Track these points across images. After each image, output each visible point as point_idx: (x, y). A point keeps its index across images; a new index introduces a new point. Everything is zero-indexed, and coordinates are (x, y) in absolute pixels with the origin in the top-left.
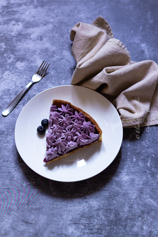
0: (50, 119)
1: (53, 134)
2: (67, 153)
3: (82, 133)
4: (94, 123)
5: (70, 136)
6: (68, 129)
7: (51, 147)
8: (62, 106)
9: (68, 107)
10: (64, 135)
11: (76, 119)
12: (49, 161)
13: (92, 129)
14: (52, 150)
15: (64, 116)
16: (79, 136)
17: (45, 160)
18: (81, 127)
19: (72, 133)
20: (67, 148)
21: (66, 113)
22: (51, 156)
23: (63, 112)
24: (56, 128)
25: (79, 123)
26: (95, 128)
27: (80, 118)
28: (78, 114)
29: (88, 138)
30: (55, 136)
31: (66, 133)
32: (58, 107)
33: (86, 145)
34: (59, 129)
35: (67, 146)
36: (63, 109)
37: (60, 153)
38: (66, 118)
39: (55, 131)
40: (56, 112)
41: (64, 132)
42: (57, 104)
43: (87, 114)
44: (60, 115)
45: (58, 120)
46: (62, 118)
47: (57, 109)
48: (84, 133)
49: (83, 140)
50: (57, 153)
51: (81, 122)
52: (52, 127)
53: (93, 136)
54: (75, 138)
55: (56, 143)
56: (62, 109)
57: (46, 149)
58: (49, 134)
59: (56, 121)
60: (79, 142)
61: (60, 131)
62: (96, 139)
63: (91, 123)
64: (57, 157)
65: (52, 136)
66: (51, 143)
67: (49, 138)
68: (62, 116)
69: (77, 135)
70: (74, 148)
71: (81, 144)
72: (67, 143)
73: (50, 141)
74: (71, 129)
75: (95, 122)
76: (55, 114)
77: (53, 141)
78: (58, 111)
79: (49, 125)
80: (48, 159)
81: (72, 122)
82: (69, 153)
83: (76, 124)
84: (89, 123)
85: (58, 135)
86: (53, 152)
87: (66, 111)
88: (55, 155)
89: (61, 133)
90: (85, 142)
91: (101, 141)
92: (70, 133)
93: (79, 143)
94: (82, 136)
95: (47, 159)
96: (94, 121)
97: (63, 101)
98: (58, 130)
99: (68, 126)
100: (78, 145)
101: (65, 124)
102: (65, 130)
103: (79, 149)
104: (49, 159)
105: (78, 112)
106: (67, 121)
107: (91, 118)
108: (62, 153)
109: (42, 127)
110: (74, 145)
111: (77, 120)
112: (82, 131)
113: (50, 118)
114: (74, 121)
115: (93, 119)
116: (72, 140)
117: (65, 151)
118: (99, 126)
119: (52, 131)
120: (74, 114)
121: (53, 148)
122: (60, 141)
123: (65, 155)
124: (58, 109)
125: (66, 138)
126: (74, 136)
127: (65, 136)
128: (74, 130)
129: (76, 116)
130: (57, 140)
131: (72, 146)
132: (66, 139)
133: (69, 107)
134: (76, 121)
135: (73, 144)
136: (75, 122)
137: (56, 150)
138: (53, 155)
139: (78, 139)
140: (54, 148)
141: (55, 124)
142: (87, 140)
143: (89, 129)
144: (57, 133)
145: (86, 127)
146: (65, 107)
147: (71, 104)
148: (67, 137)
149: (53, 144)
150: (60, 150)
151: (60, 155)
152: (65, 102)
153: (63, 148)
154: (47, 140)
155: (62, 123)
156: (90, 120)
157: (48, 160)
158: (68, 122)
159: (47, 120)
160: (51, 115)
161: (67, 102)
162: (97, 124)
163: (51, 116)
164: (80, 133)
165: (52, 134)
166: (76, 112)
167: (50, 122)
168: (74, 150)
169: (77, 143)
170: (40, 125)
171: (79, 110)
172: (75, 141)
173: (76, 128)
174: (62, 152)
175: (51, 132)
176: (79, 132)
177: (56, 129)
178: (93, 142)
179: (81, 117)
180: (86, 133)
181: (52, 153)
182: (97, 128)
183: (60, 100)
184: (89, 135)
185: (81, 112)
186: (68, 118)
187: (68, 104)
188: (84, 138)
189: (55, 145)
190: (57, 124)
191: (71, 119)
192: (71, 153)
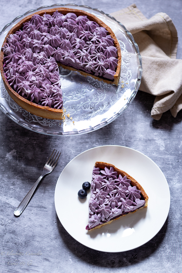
0: (93, 183)
1: (96, 199)
2: (111, 220)
3: (127, 199)
4: (139, 188)
5: (114, 202)
6: (112, 195)
7: (94, 214)
8: (106, 168)
9: (111, 170)
10: (108, 200)
11: (121, 184)
12: (92, 228)
13: (138, 194)
14: (96, 217)
15: (108, 179)
16: (124, 202)
17: (87, 228)
18: (125, 192)
19: (116, 198)
20: (111, 215)
21: (109, 176)
22: (94, 224)
23: (107, 176)
24: (99, 193)
25: (123, 188)
26: (141, 194)
27: (124, 182)
28: (123, 178)
29: (133, 205)
30: (98, 202)
31: (110, 199)
32: (101, 169)
33: (131, 212)
34: (102, 194)
35: (111, 213)
36: (107, 172)
37: (103, 220)
38: (109, 183)
39: (98, 196)
40: (99, 176)
41: (108, 198)
42: (100, 167)
43: (132, 178)
44: (104, 178)
45: (101, 184)
46: (105, 182)
47: (99, 172)
48: (129, 199)
49: (128, 207)
50: (100, 220)
51: (125, 187)
52: (95, 192)
53: (139, 202)
54: (119, 204)
55: (100, 210)
56: (105, 172)
57: (88, 215)
58: (92, 199)
59: (99, 185)
60: (124, 208)
61: (104, 197)
62: (141, 205)
63: (136, 188)
64: (100, 224)
65: (95, 202)
66: (94, 209)
67: (92, 204)
68: (106, 180)
69: (121, 201)
70: (118, 215)
71: (126, 211)
72: (111, 210)
73: (93, 207)
74: (115, 194)
75: (141, 187)
76: (98, 178)
77: (96, 207)
78: (101, 174)
79: (92, 190)
80: (91, 226)
81: (116, 186)
82: (113, 220)
83: (120, 189)
84: (134, 188)
85: (102, 201)
86: (97, 219)
87: (109, 174)
88: (98, 222)
89: (105, 199)
90: (131, 209)
91: (146, 207)
92: (115, 199)
94: (127, 202)
95: (89, 227)
96: (140, 186)
97: (106, 163)
99: (112, 191)
100: (123, 212)
102: (109, 195)
103: (123, 216)
105: (123, 176)
106: (111, 186)
107: (136, 182)
108: (106, 220)
109: (84, 191)
110: (119, 212)
112: (127, 196)
113: (93, 181)
114: (118, 185)
115: (138, 184)
116: (116, 207)
117: (109, 218)
118: (145, 191)
119: (95, 196)
120: (118, 177)
122: (104, 208)
123: (109, 222)
124: (100, 172)
125: (109, 204)
126: (118, 202)
127: (109, 202)
128: (118, 195)
129: (120, 180)
131: (116, 213)
132: (110, 206)
133: (113, 170)
134: (121, 186)
135: (117, 211)
136: (119, 187)
137: (99, 218)
138: (96, 223)
139: (123, 206)
140: (97, 215)
141: (98, 188)
142: (132, 207)
143: (135, 194)
144: (101, 199)
145: (131, 192)
146: (108, 170)
147: (114, 167)
148: (111, 203)
149: (97, 210)
150: (103, 217)
153: (107, 215)
154: (90, 207)
155: (105, 188)
156: (136, 185)
157: (91, 228)
158: (113, 187)
159: (89, 184)
160: (93, 179)
161: (110, 165)
162: (143, 189)
163: (94, 180)
164: (125, 199)
165: (95, 199)
166: (120, 175)
167: (93, 186)
168: (118, 217)
169: (122, 210)
170: (81, 188)
171: (124, 173)
172: (120, 208)
173: (120, 193)
174: (105, 219)
175: (94, 198)
176: (124, 197)
177: (99, 194)
178: (139, 208)
179: (126, 181)
180: (131, 199)
181: (95, 220)
182: (143, 194)
183: (103, 163)
184: (134, 201)
185: (125, 176)
186: (112, 182)
187: (112, 167)
188: (129, 204)
189: (98, 212)
190: (100, 189)
191: (115, 184)
192: (114, 220)
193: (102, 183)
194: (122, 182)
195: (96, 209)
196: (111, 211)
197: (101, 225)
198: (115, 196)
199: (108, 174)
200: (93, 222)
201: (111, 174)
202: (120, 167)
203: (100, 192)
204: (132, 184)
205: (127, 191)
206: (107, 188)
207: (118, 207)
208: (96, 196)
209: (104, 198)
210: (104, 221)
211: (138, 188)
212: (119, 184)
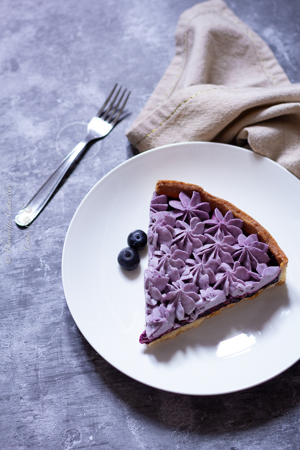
0: (152, 232)
1: (162, 269)
2: (200, 316)
3: (237, 266)
4: (265, 237)
5: (207, 275)
6: (201, 256)
7: (159, 303)
8: (181, 196)
9: (195, 198)
10: (191, 270)
11: (219, 230)
12: (155, 339)
13: (263, 252)
14: (162, 311)
15: (187, 221)
16: (229, 272)
17: (143, 338)
18: (232, 249)
19: (211, 265)
20: (199, 306)
21: (191, 213)
22: (158, 329)
23: (185, 212)
24: (167, 254)
25: (227, 240)
26: (269, 252)
27: (229, 226)
29: (251, 279)
30: (167, 275)
31: (196, 267)
32: (170, 198)
33: (248, 295)
34: (175, 257)
35: (201, 301)
37: (181, 317)
38: (192, 229)
39: (166, 261)
40: (166, 213)
41: (190, 265)
42: (167, 192)
43: (245, 215)
44: (178, 218)
45: (172, 232)
46: (182, 228)
47: (166, 205)
48: (242, 264)
49: (240, 285)
50: (173, 319)
51: (230, 236)
52: (158, 253)
53: (266, 272)
54: (219, 277)
55: (172, 294)
56: (182, 204)
57: (143, 308)
59: (168, 235)
60: (231, 288)
61: (180, 262)
62: (271, 279)
63: (257, 239)
64: (173, 329)
65: (160, 277)
66: (157, 293)
67: (151, 281)
68: (182, 223)
69: (222, 271)
70: (217, 304)
71: (234, 295)
72: (199, 293)
73: (155, 289)
74: (208, 255)
75: (269, 236)
76: (163, 217)
77: (162, 287)
78: (170, 209)
79: (150, 248)
80: (152, 335)
81: (210, 236)
82: (203, 318)
83: (219, 243)
84: (252, 238)
85: (175, 272)
86: (165, 317)
87: (190, 208)
88: (168, 324)
89: (182, 267)
90: (247, 288)
91: (283, 284)
92: (207, 267)
93: (230, 290)
94: (237, 273)
95: (148, 334)
96: (266, 232)
97: (182, 183)
98: (173, 258)
99: (199, 247)
100: (227, 297)
101: (190, 244)
102: (192, 257)
103: (229, 306)
104: (154, 336)
105: (223, 211)
106: (195, 235)
107: (257, 225)
108: (187, 318)
109: (131, 251)
110: (217, 298)
111: (221, 231)
112: (235, 259)
113: (152, 227)
115: (262, 228)
116: (212, 285)
117: (194, 312)
118: (279, 245)
119: (159, 261)
120: (211, 214)
121: (164, 307)
122: (182, 289)
123: (195, 323)
124: (169, 206)
125: (195, 278)
126: (215, 273)
127: (193, 275)
128: (215, 257)
129: (218, 221)
130: (172, 286)
131: (212, 300)
132: (197, 283)
133: (199, 199)
134: (220, 235)
135: (214, 296)
136: (216, 237)
137: (170, 313)
138: (164, 326)
139: (227, 283)
140: (166, 306)
141: (165, 242)
142: (249, 284)
143: (255, 253)
144: (172, 268)
145: (246, 249)
146: (187, 198)
147: (202, 190)
148: (198, 277)
149: (164, 296)
150: (181, 312)
151: (180, 324)
152: (188, 185)
153: (190, 306)
154: (147, 288)
155: (183, 241)
156: (255, 232)
157: (151, 338)
158: (200, 238)
159: (144, 234)
160: (153, 221)
161: (192, 187)
163: (154, 224)
164: (231, 265)
165: (158, 269)
166: (216, 210)
167: (152, 238)
168: (216, 310)
169: (225, 292)
170: (125, 245)
171: (226, 205)
172: (220, 287)
173: (220, 252)
174: (186, 315)
175: (157, 266)
176: (229, 262)
177: (169, 257)
178: (265, 287)
179: (232, 223)
180: (247, 264)
181: (162, 320)
182: (274, 251)
183: (174, 182)
184: (254, 270)
185: (230, 211)
186: (199, 226)
187: (196, 191)
188: (243, 277)
189: (168, 299)
190: (170, 244)
191: (207, 230)
192: (208, 316)
193: (175, 229)
194: (222, 225)
195: (163, 293)
196: (199, 295)
197: (176, 332)
198: (207, 259)
199: (187, 209)
200: (156, 324)
201: (194, 207)
202: (215, 190)
203: (170, 252)
204: (248, 229)
205: (236, 247)
206: (186, 241)
207: (215, 286)
208: (162, 261)
209: (180, 266)
210: (182, 321)
211: (263, 238)
212: (216, 230)
